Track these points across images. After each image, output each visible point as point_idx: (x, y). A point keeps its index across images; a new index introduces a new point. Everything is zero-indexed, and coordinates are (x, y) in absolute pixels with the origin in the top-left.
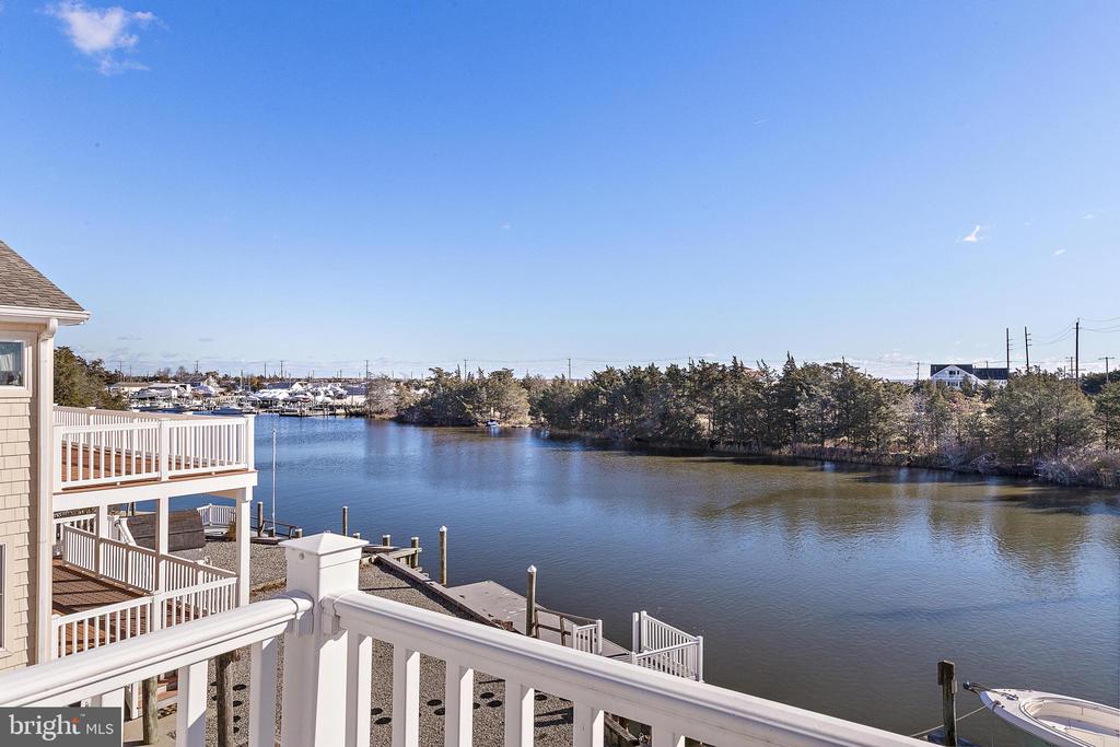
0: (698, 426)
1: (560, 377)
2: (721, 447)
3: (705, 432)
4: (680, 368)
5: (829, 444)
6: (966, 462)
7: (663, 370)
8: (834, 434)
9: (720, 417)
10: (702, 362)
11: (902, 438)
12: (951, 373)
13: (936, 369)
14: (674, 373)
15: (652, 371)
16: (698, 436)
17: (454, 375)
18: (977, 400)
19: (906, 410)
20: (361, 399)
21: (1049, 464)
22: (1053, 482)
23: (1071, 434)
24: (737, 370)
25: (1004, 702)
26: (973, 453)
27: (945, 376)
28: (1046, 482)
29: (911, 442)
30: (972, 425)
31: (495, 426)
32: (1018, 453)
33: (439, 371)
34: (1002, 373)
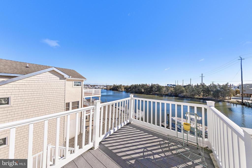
0: (142, 91)
2: (145, 93)
5: (156, 93)
8: (157, 92)
9: (144, 90)
10: (143, 84)
13: (168, 85)
14: (139, 85)
15: (137, 85)
17: (116, 85)
18: (172, 88)
19: (164, 89)
20: (106, 88)
21: (180, 95)
22: (180, 97)
23: (182, 92)
24: (146, 85)
25: (173, 118)
26: (172, 94)
27: (169, 85)
28: (179, 97)
29: (165, 92)
30: (172, 91)
31: (120, 90)
32: (176, 94)
33: (114, 85)
34: (175, 85)
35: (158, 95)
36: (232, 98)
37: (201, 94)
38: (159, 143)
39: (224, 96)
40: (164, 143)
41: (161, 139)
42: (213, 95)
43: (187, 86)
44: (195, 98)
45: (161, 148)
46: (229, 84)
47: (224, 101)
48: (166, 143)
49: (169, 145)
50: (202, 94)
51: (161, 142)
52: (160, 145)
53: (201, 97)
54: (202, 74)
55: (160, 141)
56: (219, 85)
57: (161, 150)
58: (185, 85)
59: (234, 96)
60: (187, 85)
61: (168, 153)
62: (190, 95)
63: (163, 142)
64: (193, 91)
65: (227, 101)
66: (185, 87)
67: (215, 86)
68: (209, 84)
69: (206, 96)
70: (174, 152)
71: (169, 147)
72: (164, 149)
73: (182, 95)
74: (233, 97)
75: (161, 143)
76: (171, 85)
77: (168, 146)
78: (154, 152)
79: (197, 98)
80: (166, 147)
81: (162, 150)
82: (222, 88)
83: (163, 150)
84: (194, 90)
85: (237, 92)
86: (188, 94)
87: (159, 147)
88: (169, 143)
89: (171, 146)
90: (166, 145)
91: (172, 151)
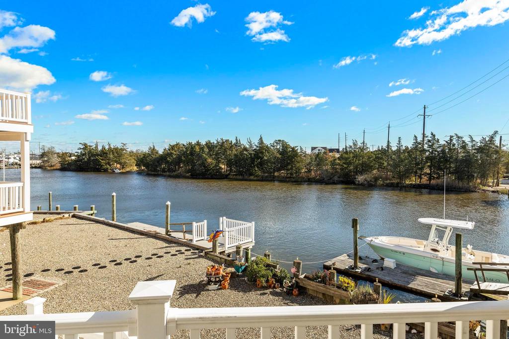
0: (220, 168)
1: (152, 147)
2: (231, 177)
3: (223, 171)
4: (212, 142)
5: (276, 174)
6: (331, 178)
7: (204, 143)
8: (279, 170)
10: (222, 139)
11: (306, 170)
12: (319, 150)
15: (198, 144)
16: (221, 172)
17: (94, 146)
20: (38, 162)
24: (238, 144)
25: (374, 240)
28: (359, 185)
31: (117, 171)
32: (349, 175)
33: (85, 145)
35: (283, 180)
44: (407, 186)
50: (426, 170)
54: (425, 108)
65: (490, 188)
69: (438, 178)
79: (413, 186)
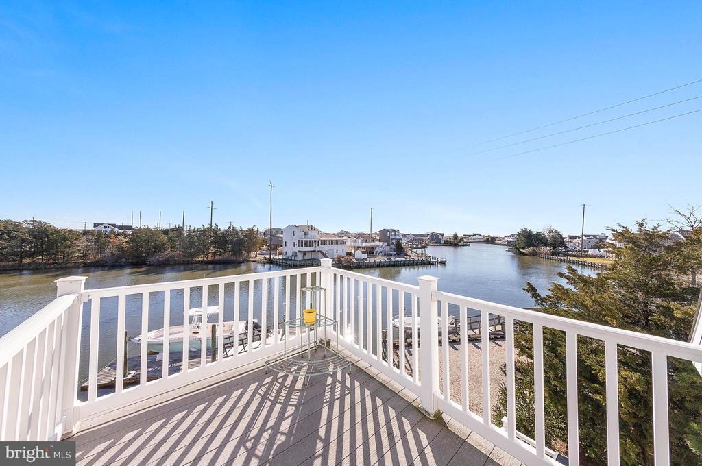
6: (116, 262)
11: (80, 255)
12: (105, 227)
18: (121, 237)
19: (82, 243)
21: (152, 259)
22: (153, 265)
23: (159, 248)
26: (120, 257)
27: (101, 228)
28: (150, 265)
29: (86, 256)
30: (120, 247)
32: (139, 256)
34: (130, 228)
36: (259, 254)
37: (210, 251)
38: (258, 396)
39: (249, 252)
40: (267, 386)
41: (254, 386)
42: (232, 251)
43: (172, 230)
44: (196, 263)
45: (274, 402)
46: (255, 229)
47: (248, 261)
48: (271, 384)
49: (279, 383)
50: (212, 250)
51: (260, 391)
52: (265, 398)
53: (210, 258)
55: (256, 391)
56: (242, 230)
57: (278, 407)
58: (167, 227)
59: (260, 249)
60: (172, 227)
61: (293, 397)
62: (185, 256)
63: (264, 389)
64: (192, 243)
65: (252, 260)
66: (166, 232)
67: (235, 231)
68: (226, 228)
69: (220, 255)
70: (299, 385)
71: (282, 386)
72: (280, 397)
73: (160, 257)
74: (259, 252)
75: (262, 393)
76: (114, 225)
77: (279, 385)
78: (271, 423)
79: (201, 262)
80: (279, 391)
81: (279, 403)
82: (246, 236)
83: (282, 401)
84: (195, 242)
85: (264, 243)
86: (178, 254)
87: (269, 403)
88: (275, 380)
89: (284, 381)
90: (276, 388)
91: (296, 388)
